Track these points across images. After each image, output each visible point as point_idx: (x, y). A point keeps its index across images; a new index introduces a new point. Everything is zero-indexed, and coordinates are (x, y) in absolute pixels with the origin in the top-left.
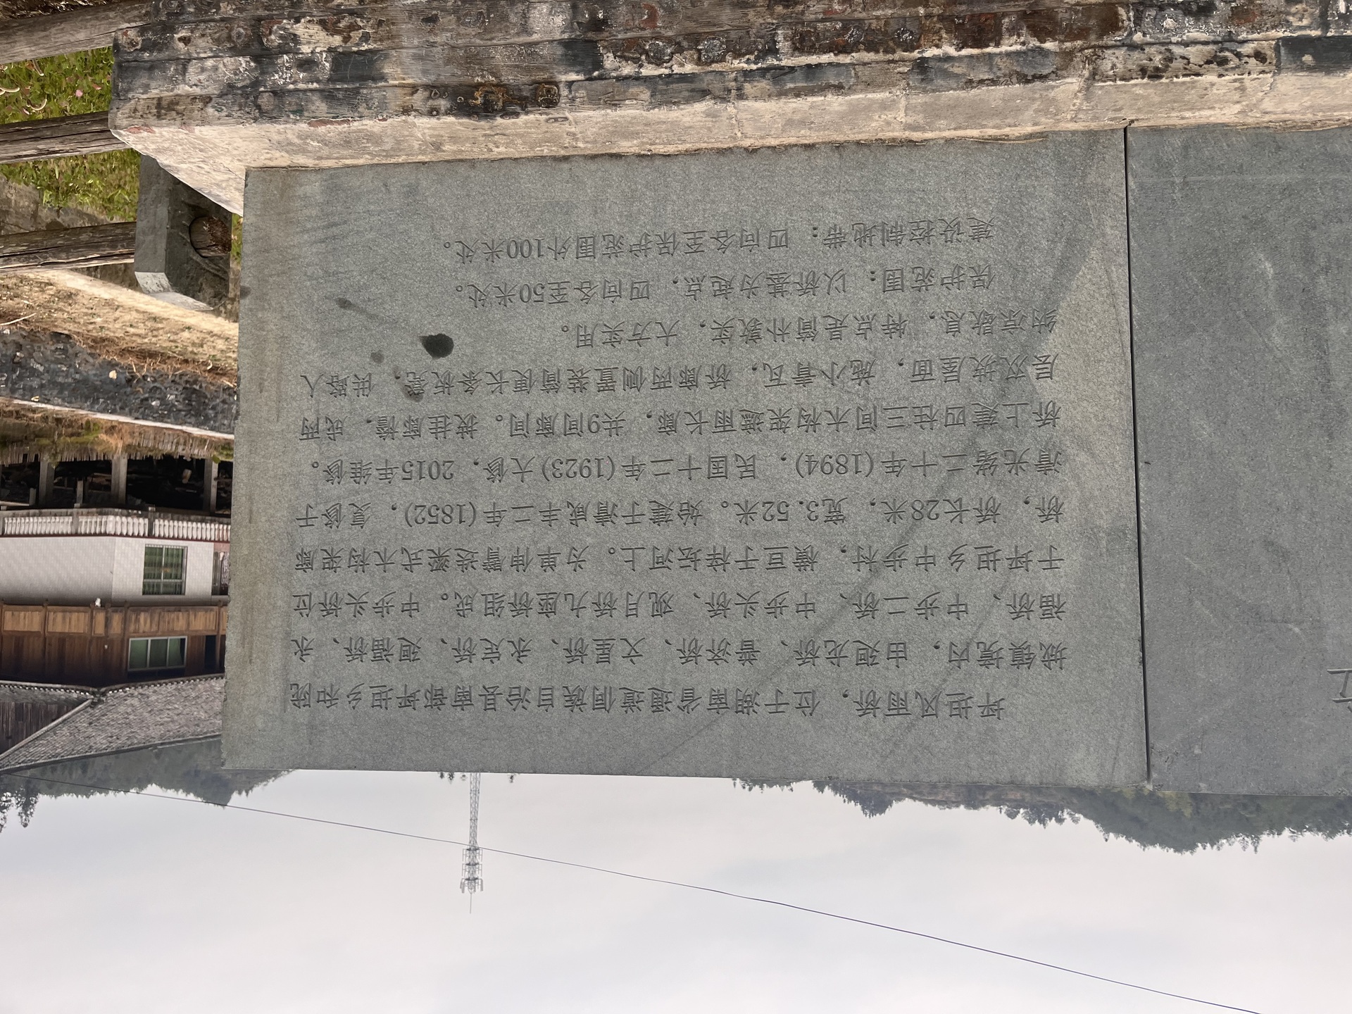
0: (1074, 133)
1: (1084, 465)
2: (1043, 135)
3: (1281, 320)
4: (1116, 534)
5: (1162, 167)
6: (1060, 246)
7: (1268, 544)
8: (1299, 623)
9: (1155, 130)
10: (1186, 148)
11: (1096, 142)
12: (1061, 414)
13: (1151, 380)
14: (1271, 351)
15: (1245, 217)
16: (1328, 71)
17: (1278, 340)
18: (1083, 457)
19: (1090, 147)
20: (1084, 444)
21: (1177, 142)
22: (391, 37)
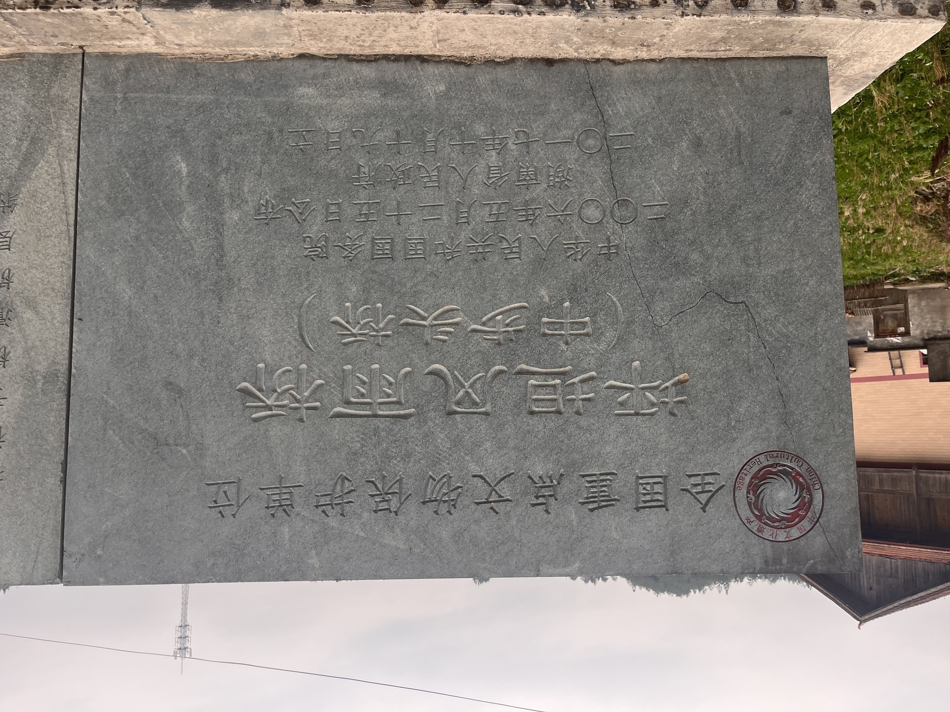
0: (45, 55)
1: (29, 321)
2: (21, 56)
3: (190, 209)
4: (50, 377)
5: (108, 84)
6: (26, 144)
7: (169, 385)
8: (186, 446)
9: (105, 56)
10: (127, 70)
11: (61, 62)
12: (14, 279)
13: (87, 251)
14: (181, 232)
15: (168, 127)
17: (186, 224)
18: (28, 315)
19: (55, 67)
20: (31, 304)
21: (121, 65)
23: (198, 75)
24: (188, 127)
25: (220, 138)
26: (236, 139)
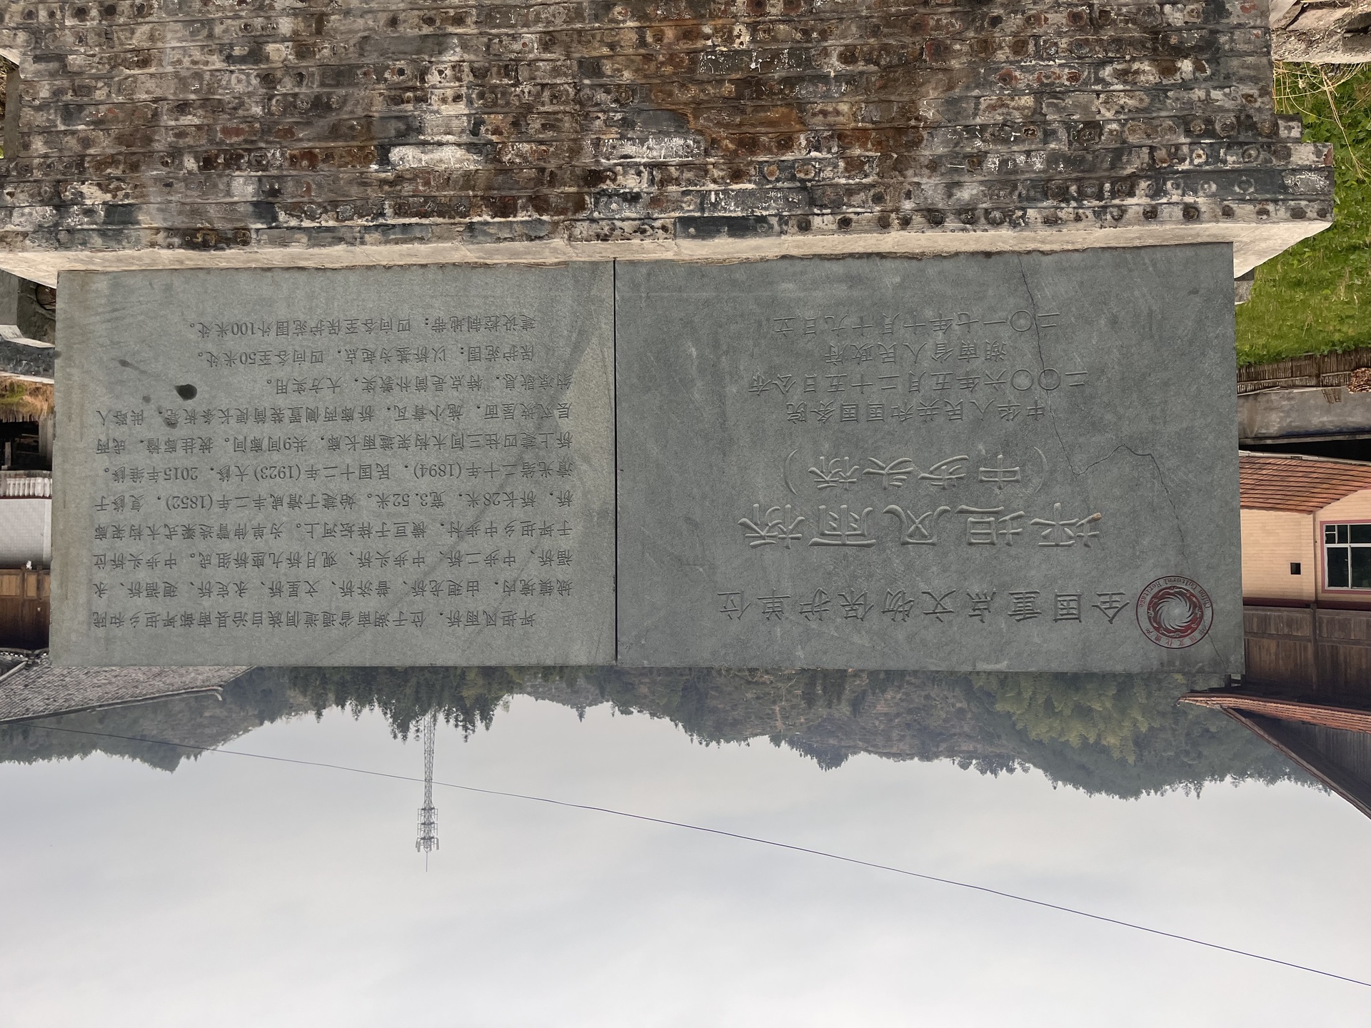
0: (584, 262)
1: (586, 472)
2: (566, 263)
3: (699, 384)
4: (602, 514)
5: (635, 286)
6: (575, 335)
7: (688, 520)
8: (702, 566)
9: (632, 263)
10: (649, 274)
11: (597, 268)
12: (572, 440)
13: (624, 419)
14: (693, 403)
15: (681, 319)
16: (703, 239)
17: (697, 396)
18: (585, 467)
19: (593, 272)
20: (586, 459)
21: (644, 270)
22: (143, 196)
23: (703, 276)
24: (696, 319)
25: (721, 327)
26: (733, 327)
